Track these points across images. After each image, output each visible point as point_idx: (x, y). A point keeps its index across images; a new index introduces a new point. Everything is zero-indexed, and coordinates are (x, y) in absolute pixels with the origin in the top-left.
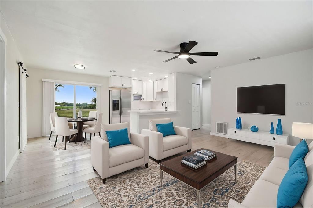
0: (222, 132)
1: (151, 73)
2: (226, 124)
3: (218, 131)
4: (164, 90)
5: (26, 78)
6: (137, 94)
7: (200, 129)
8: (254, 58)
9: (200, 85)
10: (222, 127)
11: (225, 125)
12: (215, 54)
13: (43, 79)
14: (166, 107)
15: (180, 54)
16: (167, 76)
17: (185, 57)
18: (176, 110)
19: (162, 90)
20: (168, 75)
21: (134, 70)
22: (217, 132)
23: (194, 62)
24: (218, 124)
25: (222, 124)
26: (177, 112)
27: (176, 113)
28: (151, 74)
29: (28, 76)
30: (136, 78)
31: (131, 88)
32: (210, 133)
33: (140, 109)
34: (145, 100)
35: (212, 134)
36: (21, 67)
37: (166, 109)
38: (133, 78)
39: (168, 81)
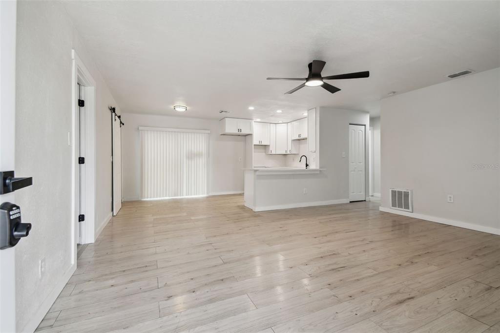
0: (400, 206)
1: (279, 111)
2: (408, 192)
3: (394, 205)
4: (302, 137)
5: (121, 126)
6: (262, 144)
7: (365, 201)
8: (457, 73)
9: (365, 125)
10: (400, 198)
11: (406, 195)
12: (365, 75)
13: (140, 127)
14: (306, 164)
15: (307, 80)
16: (306, 114)
17: (316, 83)
18: (318, 168)
19: (300, 135)
20: (307, 111)
21: (251, 108)
22: (392, 206)
23: (337, 90)
24: (394, 193)
25: (400, 193)
26: (320, 171)
27: (318, 173)
28: (279, 113)
29: (123, 124)
30: (259, 120)
31: (252, 134)
32: (380, 207)
33: (265, 167)
34: (273, 152)
35: (382, 209)
36: (114, 114)
37: (306, 166)
38: (254, 120)
39: (307, 122)
